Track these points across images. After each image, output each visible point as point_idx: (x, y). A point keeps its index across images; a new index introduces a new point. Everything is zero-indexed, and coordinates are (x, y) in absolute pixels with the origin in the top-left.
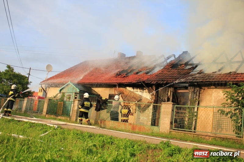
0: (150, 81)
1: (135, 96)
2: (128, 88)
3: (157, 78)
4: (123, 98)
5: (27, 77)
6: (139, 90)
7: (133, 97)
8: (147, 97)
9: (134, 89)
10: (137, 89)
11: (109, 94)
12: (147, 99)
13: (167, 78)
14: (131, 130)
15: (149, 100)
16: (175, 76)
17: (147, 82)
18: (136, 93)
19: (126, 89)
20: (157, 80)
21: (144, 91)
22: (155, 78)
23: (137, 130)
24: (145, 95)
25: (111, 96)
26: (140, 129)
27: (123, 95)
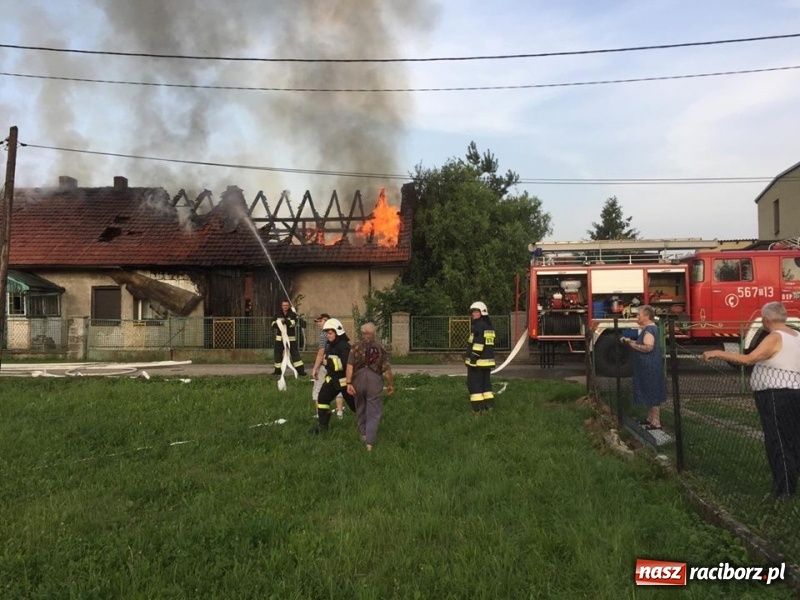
0: (197, 260)
1: (161, 287)
2: (139, 273)
3: (209, 253)
4: (131, 292)
6: (167, 277)
7: (157, 290)
8: (189, 290)
9: (155, 274)
10: (163, 274)
11: (93, 287)
12: (189, 293)
13: (230, 253)
14: (230, 358)
15: (196, 295)
17: (192, 263)
18: (163, 281)
19: (136, 274)
20: (211, 258)
21: (181, 277)
22: (203, 253)
23: (241, 359)
24: (184, 285)
25: (96, 289)
26: (245, 356)
27: (130, 286)
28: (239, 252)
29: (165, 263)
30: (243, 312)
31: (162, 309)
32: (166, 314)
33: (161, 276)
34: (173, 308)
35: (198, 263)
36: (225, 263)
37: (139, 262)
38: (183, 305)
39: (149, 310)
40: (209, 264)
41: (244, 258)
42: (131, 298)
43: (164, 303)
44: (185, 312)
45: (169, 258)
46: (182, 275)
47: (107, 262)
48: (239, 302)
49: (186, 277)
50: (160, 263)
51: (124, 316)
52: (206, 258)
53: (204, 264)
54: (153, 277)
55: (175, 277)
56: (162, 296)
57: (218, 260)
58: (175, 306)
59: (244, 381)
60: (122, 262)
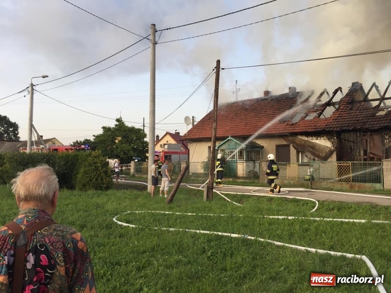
0: (331, 128)
1: (311, 144)
2: (299, 137)
3: (339, 123)
4: (295, 148)
5: (142, 130)
6: (314, 138)
7: (309, 146)
8: (327, 145)
9: (308, 137)
10: (312, 136)
11: (276, 145)
12: (327, 147)
13: (352, 122)
14: (348, 189)
15: (331, 148)
16: (361, 119)
17: (328, 129)
18: (312, 141)
19: (297, 137)
20: (340, 126)
21: (322, 138)
22: (335, 123)
23: (356, 189)
24: (324, 143)
25: (278, 147)
26: (359, 187)
27: (295, 145)
28: (358, 120)
29: (313, 130)
30: (363, 159)
31: (312, 157)
32: (314, 160)
33: (311, 138)
34: (318, 157)
35: (331, 129)
36: (348, 128)
37: (298, 131)
38: (324, 155)
39: (305, 158)
40: (338, 129)
41: (361, 124)
42: (295, 151)
43: (313, 154)
44: (325, 158)
45: (315, 127)
46: (323, 137)
47: (282, 132)
48: (360, 152)
49: (325, 138)
50: (310, 130)
51: (292, 161)
52: (337, 126)
53: (335, 129)
54: (306, 138)
55: (319, 138)
56: (311, 150)
57: (344, 126)
58: (319, 155)
59: (351, 207)
60: (289, 131)
